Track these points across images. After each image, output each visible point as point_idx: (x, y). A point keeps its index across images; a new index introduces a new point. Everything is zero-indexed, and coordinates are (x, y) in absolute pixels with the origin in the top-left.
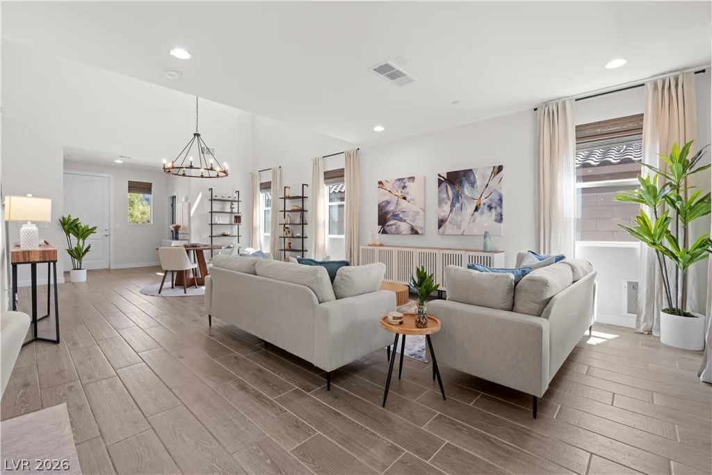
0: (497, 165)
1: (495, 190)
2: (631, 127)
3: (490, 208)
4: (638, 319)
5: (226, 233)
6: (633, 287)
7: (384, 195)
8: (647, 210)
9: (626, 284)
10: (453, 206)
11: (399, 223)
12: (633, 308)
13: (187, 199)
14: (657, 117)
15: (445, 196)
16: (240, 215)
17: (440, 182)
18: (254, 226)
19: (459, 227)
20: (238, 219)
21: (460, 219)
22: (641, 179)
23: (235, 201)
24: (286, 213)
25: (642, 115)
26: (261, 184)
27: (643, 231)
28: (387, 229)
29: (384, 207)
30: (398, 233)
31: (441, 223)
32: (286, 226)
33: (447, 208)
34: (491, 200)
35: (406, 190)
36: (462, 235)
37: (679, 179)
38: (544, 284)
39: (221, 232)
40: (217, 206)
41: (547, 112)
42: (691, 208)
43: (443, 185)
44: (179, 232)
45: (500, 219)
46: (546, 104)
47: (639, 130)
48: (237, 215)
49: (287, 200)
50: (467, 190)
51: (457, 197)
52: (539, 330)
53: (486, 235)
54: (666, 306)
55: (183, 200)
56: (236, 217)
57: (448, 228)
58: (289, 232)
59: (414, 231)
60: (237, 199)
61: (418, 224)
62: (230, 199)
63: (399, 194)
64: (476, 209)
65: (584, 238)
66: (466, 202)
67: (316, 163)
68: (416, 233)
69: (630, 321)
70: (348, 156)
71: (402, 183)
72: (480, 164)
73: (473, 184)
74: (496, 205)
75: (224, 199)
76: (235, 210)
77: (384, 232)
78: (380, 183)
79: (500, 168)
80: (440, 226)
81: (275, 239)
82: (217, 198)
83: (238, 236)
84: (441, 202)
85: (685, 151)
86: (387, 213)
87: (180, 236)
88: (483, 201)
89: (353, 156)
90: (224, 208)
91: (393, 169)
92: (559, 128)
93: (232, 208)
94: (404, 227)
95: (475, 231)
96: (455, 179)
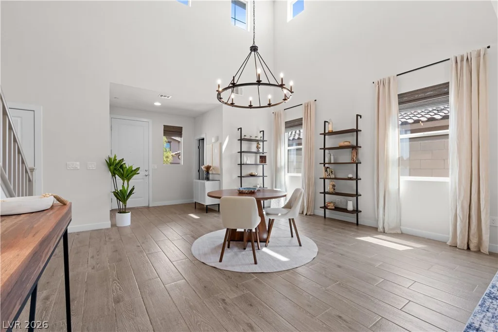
5: (254, 174)
13: (217, 139)
16: (264, 155)
18: (279, 165)
20: (263, 159)
23: (260, 140)
24: (326, 151)
26: (286, 123)
32: (326, 165)
39: (249, 172)
40: (245, 146)
44: (210, 172)
48: (262, 155)
49: (326, 136)
55: (213, 140)
56: (261, 157)
58: (332, 172)
60: (262, 139)
62: (257, 138)
75: (251, 138)
76: (261, 150)
81: (309, 179)
82: (246, 137)
83: (263, 176)
87: (211, 177)
89: (471, 61)
90: (250, 148)
93: (258, 148)
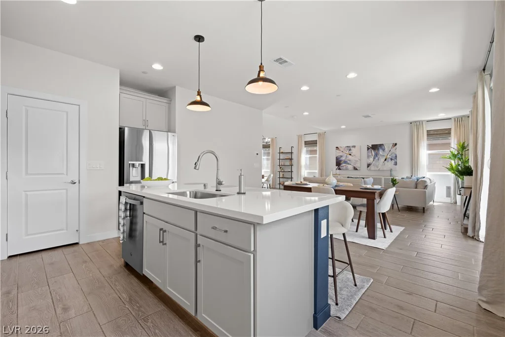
0: (395, 143)
1: (394, 153)
2: (447, 133)
3: (392, 159)
4: (451, 199)
6: (448, 188)
7: (340, 153)
8: (453, 162)
9: (445, 187)
10: (374, 158)
11: (347, 165)
12: (448, 195)
14: (455, 130)
15: (371, 154)
17: (368, 149)
19: (378, 167)
21: (377, 164)
22: (450, 151)
24: (281, 160)
25: (451, 129)
27: (451, 169)
28: (341, 168)
29: (339, 158)
30: (347, 169)
31: (369, 165)
32: (280, 166)
33: (372, 159)
34: (392, 156)
35: (351, 151)
36: (379, 170)
37: (462, 152)
38: (425, 182)
41: (416, 125)
42: (466, 161)
43: (370, 150)
45: (396, 164)
46: (415, 122)
47: (449, 133)
49: (281, 154)
50: (381, 152)
51: (376, 155)
52: (425, 192)
53: (391, 170)
54: (459, 193)
57: (372, 167)
58: (282, 169)
59: (355, 169)
61: (357, 166)
63: (347, 153)
64: (385, 160)
65: (429, 171)
66: (381, 157)
67: (300, 137)
68: (357, 169)
69: (448, 200)
70: (320, 135)
71: (349, 148)
72: (387, 142)
73: (384, 150)
74: (394, 159)
77: (339, 169)
78: (337, 148)
79: (396, 144)
80: (368, 167)
81: (273, 172)
84: (368, 157)
85: (464, 143)
86: (341, 161)
88: (388, 157)
89: (322, 135)
91: (344, 142)
92: (421, 131)
94: (350, 167)
95: (385, 169)
96: (375, 147)
